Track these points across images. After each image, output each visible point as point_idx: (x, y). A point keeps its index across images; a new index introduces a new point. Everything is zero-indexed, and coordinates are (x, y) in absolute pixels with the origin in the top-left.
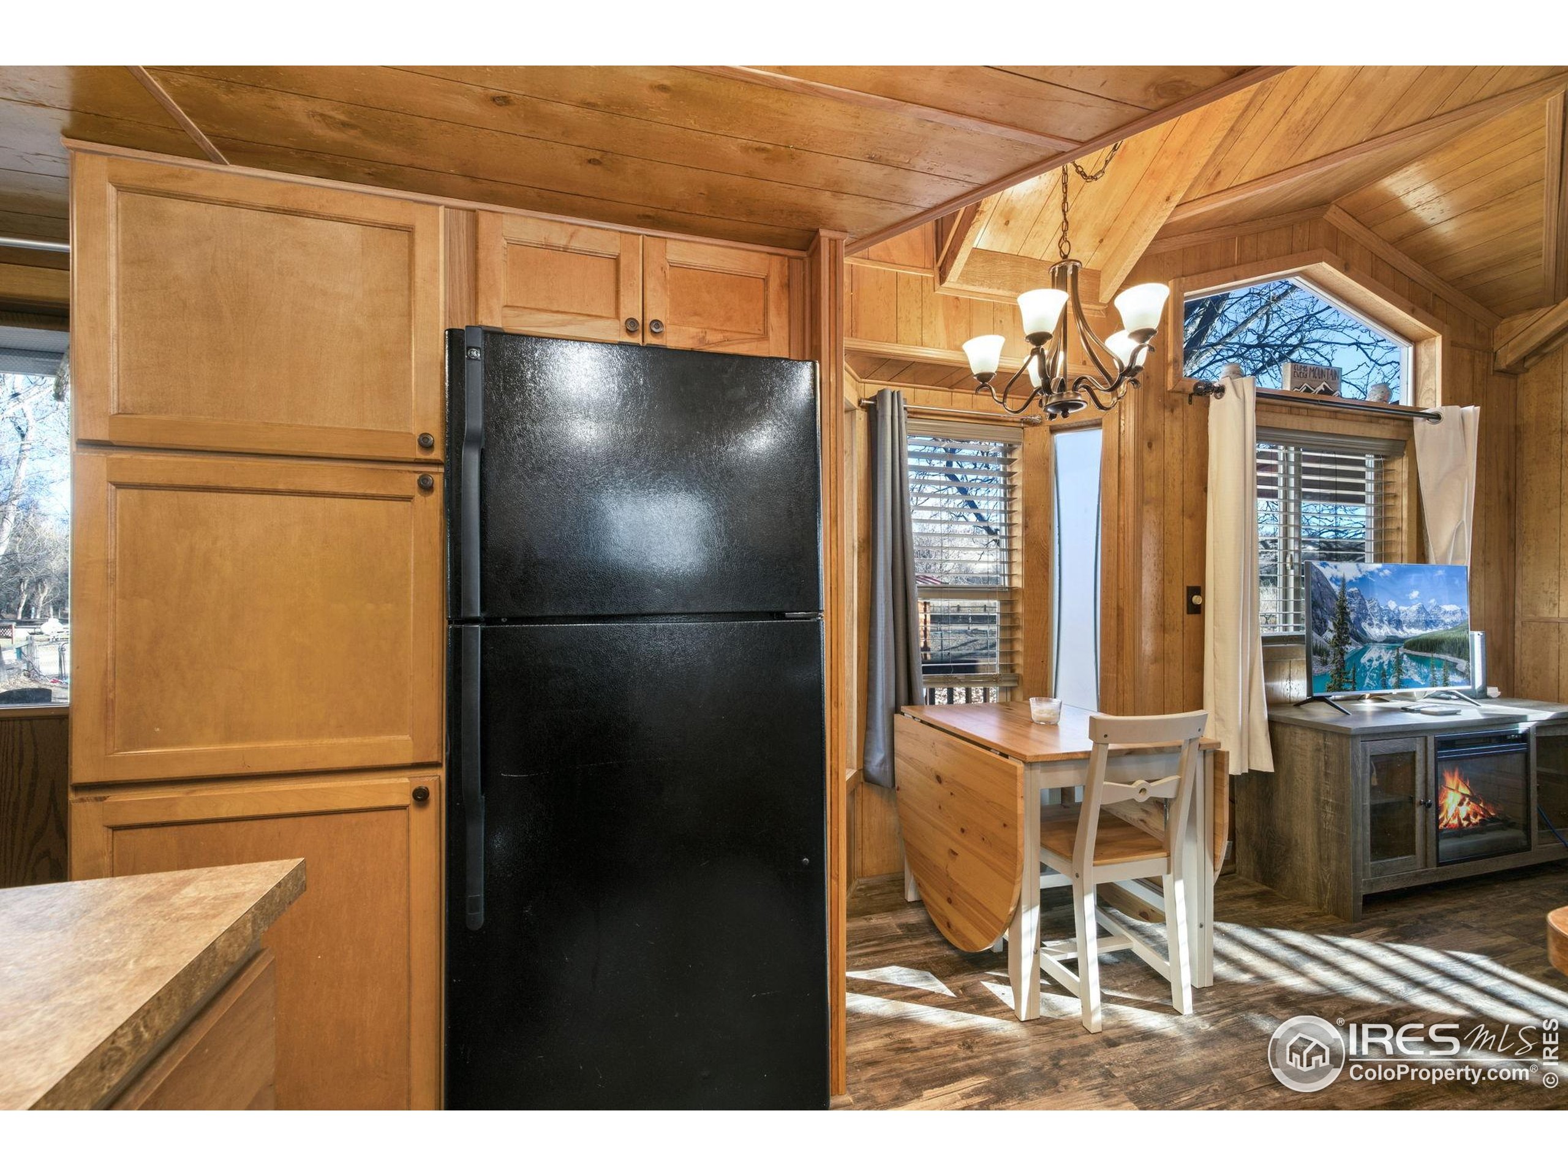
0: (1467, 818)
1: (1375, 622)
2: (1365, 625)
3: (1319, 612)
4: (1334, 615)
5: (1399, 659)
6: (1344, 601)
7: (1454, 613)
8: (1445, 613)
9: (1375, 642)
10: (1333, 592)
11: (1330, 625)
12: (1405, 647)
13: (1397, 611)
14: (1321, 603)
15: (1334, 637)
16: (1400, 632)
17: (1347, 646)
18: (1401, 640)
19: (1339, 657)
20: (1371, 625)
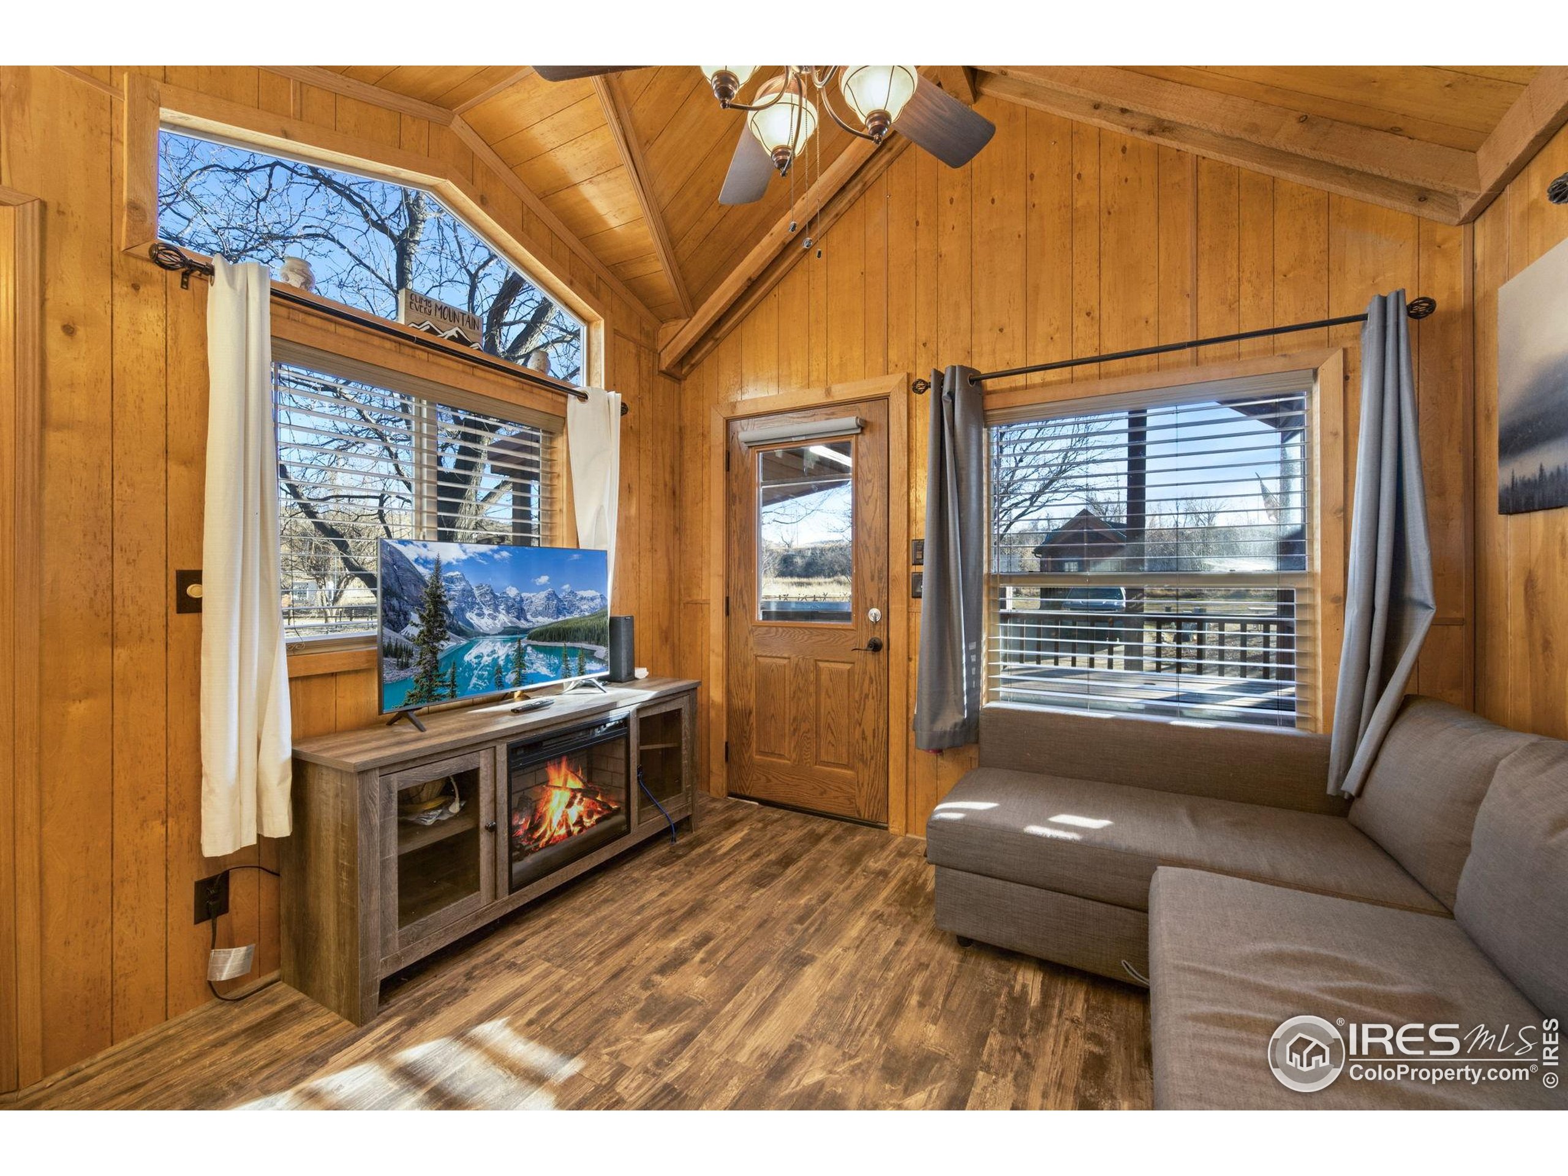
1: (486, 612)
2: (470, 616)
3: (395, 602)
4: (422, 605)
5: (521, 653)
6: (438, 588)
7: (592, 599)
8: (582, 598)
9: (485, 635)
10: (420, 578)
11: (415, 617)
12: (529, 638)
13: (518, 599)
14: (399, 591)
15: (421, 632)
16: (523, 621)
17: (442, 642)
18: (525, 631)
19: (429, 656)
20: (480, 615)
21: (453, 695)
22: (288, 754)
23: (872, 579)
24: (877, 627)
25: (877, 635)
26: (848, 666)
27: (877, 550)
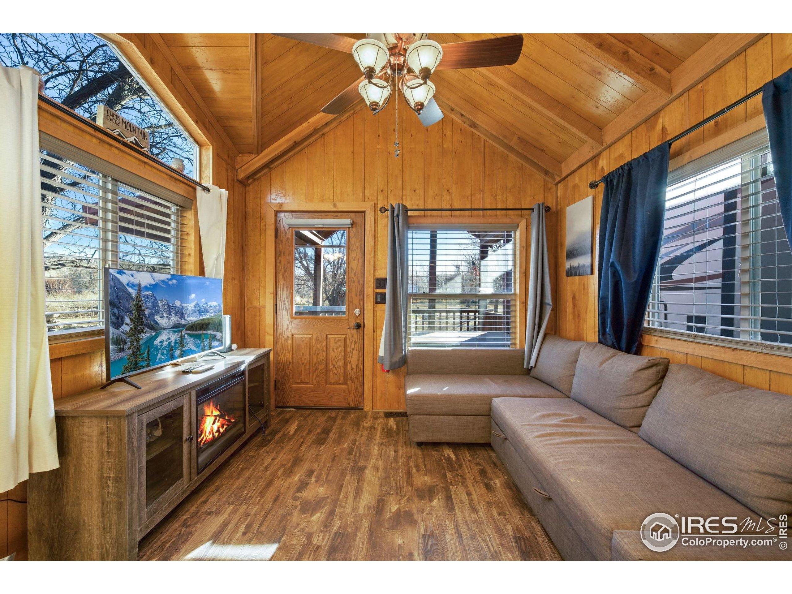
0: (218, 431)
1: (165, 315)
2: (157, 318)
3: (116, 311)
4: (131, 312)
5: (182, 338)
6: (140, 301)
7: (215, 307)
8: (211, 306)
9: (165, 329)
10: (129, 295)
11: (127, 320)
12: (186, 330)
13: (181, 307)
14: (118, 303)
15: (131, 329)
16: (183, 320)
17: (142, 334)
18: (184, 326)
19: (135, 343)
20: (162, 317)
21: (148, 366)
22: (52, 414)
23: (356, 295)
24: (359, 318)
25: (359, 321)
26: (344, 336)
27: (359, 282)
